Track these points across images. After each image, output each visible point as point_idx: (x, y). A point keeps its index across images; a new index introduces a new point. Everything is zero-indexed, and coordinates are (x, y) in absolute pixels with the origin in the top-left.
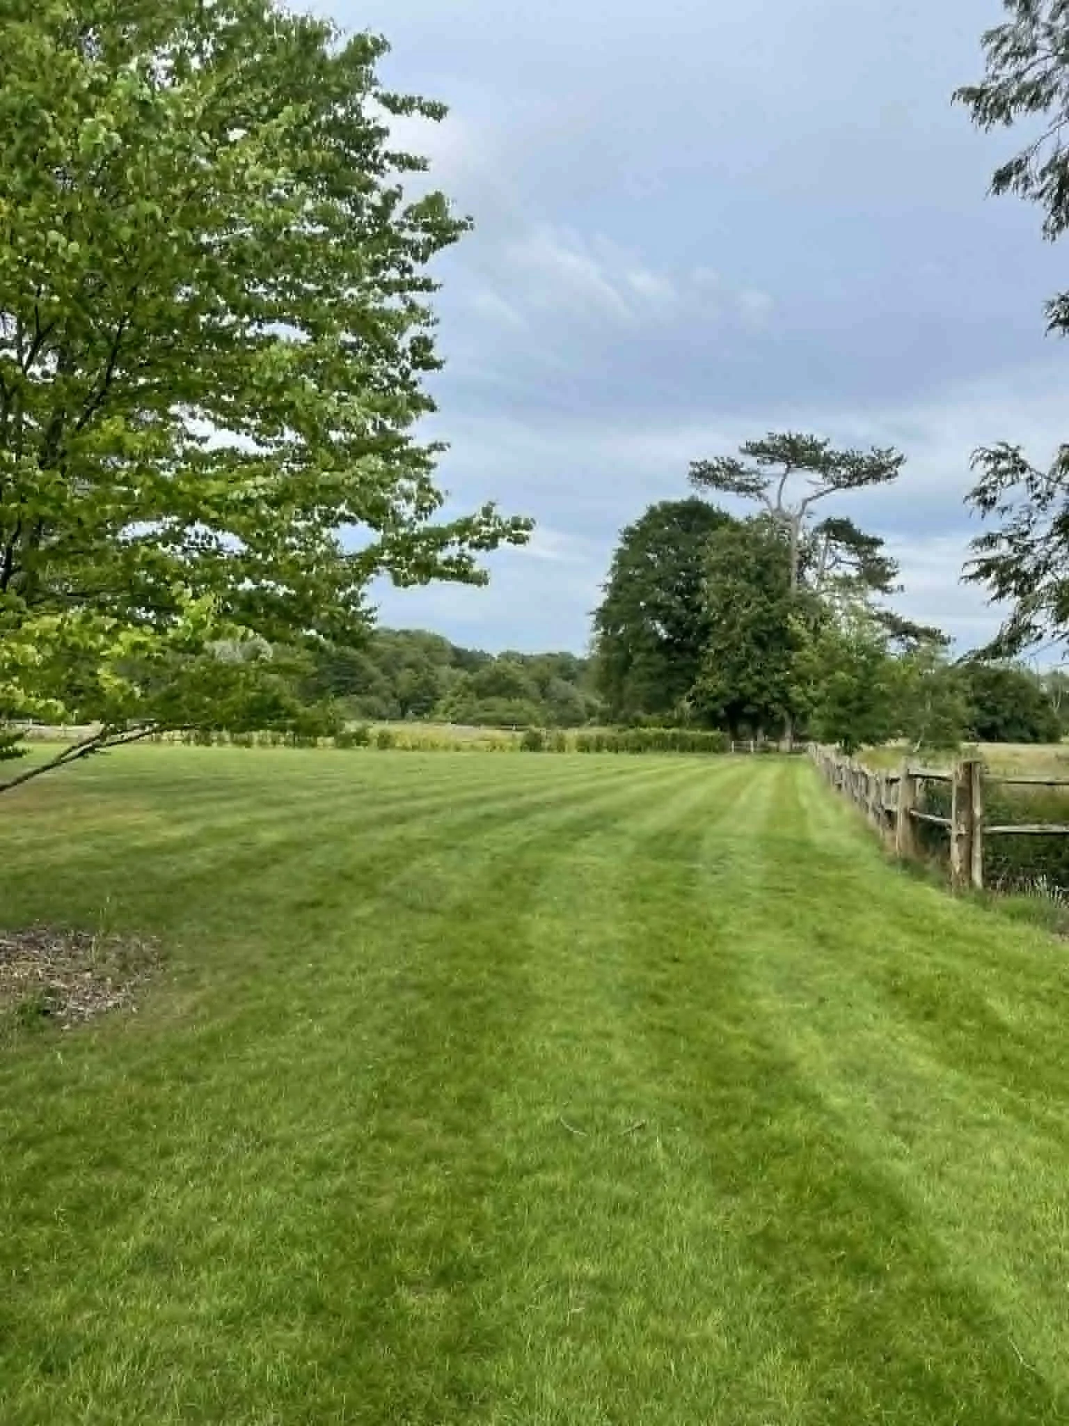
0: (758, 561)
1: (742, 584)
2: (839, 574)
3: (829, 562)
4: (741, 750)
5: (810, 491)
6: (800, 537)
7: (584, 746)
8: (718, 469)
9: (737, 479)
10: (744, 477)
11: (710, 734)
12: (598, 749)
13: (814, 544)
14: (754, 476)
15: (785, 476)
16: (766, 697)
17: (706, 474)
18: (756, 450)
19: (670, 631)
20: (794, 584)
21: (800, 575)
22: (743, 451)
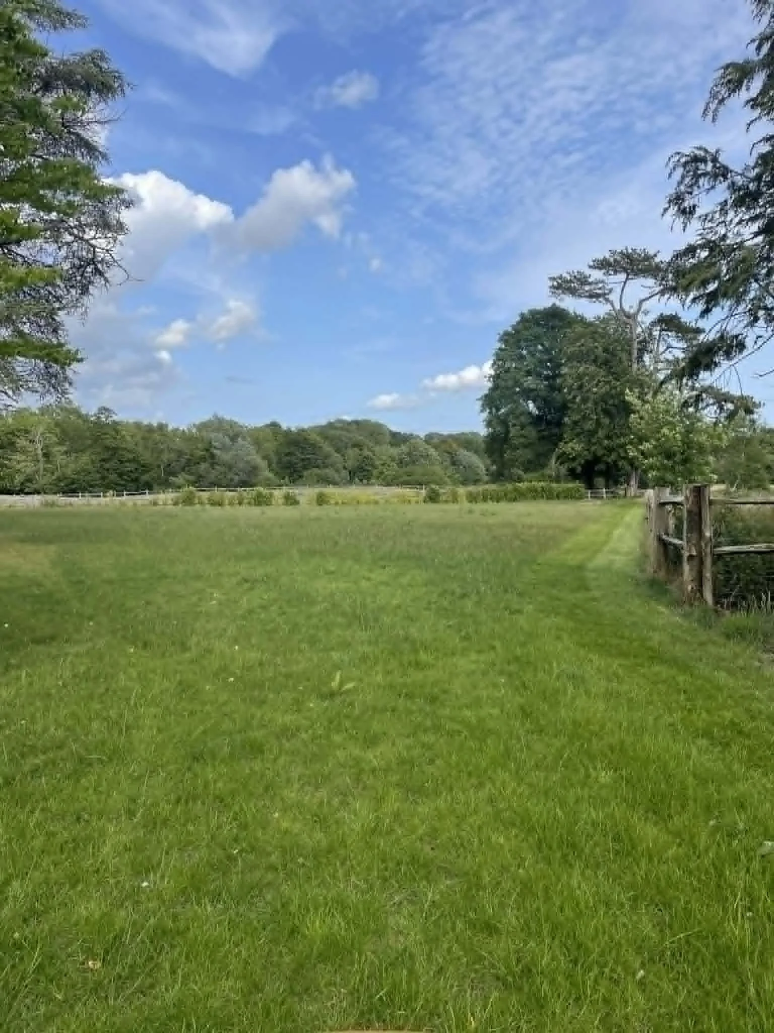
0: (606, 350)
1: (592, 368)
2: (670, 357)
3: (661, 349)
4: (596, 497)
5: (645, 294)
6: (639, 330)
7: (472, 498)
8: (571, 281)
9: (587, 288)
10: (593, 287)
11: (570, 485)
12: (485, 500)
13: (650, 334)
14: (600, 285)
15: (625, 283)
16: (613, 457)
17: (563, 286)
18: (602, 265)
19: (538, 408)
20: (635, 366)
21: (640, 358)
22: (590, 267)
